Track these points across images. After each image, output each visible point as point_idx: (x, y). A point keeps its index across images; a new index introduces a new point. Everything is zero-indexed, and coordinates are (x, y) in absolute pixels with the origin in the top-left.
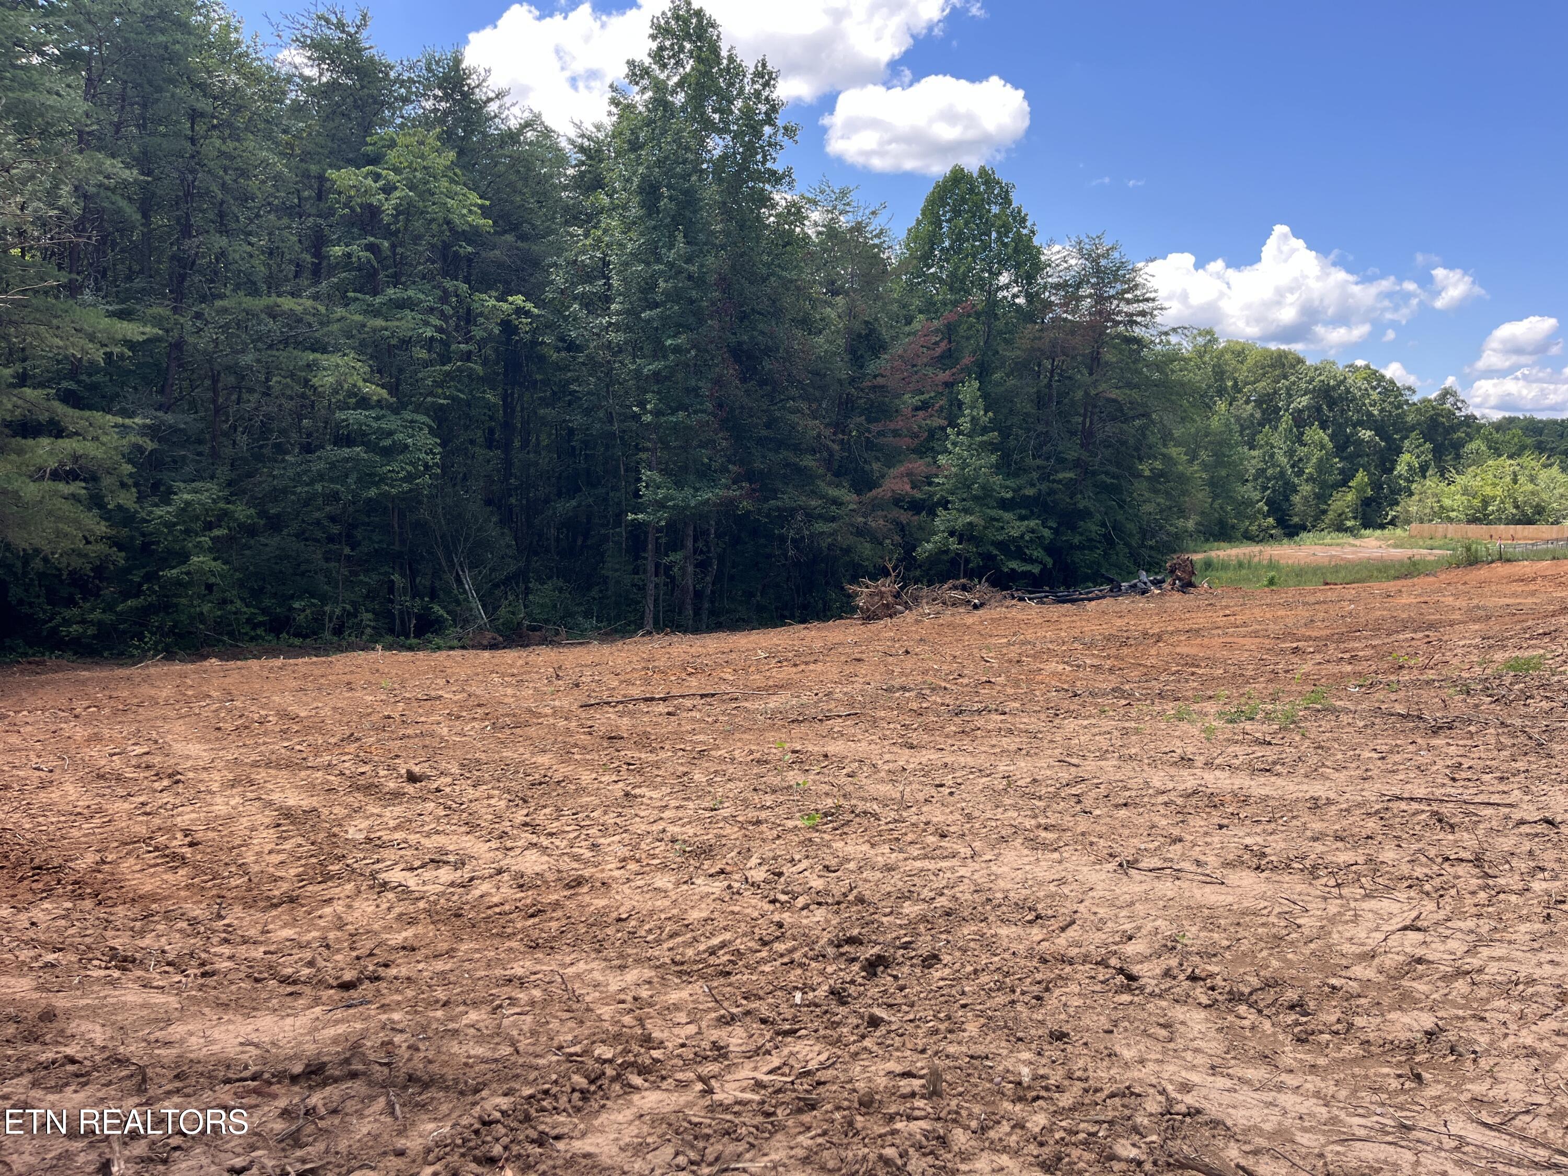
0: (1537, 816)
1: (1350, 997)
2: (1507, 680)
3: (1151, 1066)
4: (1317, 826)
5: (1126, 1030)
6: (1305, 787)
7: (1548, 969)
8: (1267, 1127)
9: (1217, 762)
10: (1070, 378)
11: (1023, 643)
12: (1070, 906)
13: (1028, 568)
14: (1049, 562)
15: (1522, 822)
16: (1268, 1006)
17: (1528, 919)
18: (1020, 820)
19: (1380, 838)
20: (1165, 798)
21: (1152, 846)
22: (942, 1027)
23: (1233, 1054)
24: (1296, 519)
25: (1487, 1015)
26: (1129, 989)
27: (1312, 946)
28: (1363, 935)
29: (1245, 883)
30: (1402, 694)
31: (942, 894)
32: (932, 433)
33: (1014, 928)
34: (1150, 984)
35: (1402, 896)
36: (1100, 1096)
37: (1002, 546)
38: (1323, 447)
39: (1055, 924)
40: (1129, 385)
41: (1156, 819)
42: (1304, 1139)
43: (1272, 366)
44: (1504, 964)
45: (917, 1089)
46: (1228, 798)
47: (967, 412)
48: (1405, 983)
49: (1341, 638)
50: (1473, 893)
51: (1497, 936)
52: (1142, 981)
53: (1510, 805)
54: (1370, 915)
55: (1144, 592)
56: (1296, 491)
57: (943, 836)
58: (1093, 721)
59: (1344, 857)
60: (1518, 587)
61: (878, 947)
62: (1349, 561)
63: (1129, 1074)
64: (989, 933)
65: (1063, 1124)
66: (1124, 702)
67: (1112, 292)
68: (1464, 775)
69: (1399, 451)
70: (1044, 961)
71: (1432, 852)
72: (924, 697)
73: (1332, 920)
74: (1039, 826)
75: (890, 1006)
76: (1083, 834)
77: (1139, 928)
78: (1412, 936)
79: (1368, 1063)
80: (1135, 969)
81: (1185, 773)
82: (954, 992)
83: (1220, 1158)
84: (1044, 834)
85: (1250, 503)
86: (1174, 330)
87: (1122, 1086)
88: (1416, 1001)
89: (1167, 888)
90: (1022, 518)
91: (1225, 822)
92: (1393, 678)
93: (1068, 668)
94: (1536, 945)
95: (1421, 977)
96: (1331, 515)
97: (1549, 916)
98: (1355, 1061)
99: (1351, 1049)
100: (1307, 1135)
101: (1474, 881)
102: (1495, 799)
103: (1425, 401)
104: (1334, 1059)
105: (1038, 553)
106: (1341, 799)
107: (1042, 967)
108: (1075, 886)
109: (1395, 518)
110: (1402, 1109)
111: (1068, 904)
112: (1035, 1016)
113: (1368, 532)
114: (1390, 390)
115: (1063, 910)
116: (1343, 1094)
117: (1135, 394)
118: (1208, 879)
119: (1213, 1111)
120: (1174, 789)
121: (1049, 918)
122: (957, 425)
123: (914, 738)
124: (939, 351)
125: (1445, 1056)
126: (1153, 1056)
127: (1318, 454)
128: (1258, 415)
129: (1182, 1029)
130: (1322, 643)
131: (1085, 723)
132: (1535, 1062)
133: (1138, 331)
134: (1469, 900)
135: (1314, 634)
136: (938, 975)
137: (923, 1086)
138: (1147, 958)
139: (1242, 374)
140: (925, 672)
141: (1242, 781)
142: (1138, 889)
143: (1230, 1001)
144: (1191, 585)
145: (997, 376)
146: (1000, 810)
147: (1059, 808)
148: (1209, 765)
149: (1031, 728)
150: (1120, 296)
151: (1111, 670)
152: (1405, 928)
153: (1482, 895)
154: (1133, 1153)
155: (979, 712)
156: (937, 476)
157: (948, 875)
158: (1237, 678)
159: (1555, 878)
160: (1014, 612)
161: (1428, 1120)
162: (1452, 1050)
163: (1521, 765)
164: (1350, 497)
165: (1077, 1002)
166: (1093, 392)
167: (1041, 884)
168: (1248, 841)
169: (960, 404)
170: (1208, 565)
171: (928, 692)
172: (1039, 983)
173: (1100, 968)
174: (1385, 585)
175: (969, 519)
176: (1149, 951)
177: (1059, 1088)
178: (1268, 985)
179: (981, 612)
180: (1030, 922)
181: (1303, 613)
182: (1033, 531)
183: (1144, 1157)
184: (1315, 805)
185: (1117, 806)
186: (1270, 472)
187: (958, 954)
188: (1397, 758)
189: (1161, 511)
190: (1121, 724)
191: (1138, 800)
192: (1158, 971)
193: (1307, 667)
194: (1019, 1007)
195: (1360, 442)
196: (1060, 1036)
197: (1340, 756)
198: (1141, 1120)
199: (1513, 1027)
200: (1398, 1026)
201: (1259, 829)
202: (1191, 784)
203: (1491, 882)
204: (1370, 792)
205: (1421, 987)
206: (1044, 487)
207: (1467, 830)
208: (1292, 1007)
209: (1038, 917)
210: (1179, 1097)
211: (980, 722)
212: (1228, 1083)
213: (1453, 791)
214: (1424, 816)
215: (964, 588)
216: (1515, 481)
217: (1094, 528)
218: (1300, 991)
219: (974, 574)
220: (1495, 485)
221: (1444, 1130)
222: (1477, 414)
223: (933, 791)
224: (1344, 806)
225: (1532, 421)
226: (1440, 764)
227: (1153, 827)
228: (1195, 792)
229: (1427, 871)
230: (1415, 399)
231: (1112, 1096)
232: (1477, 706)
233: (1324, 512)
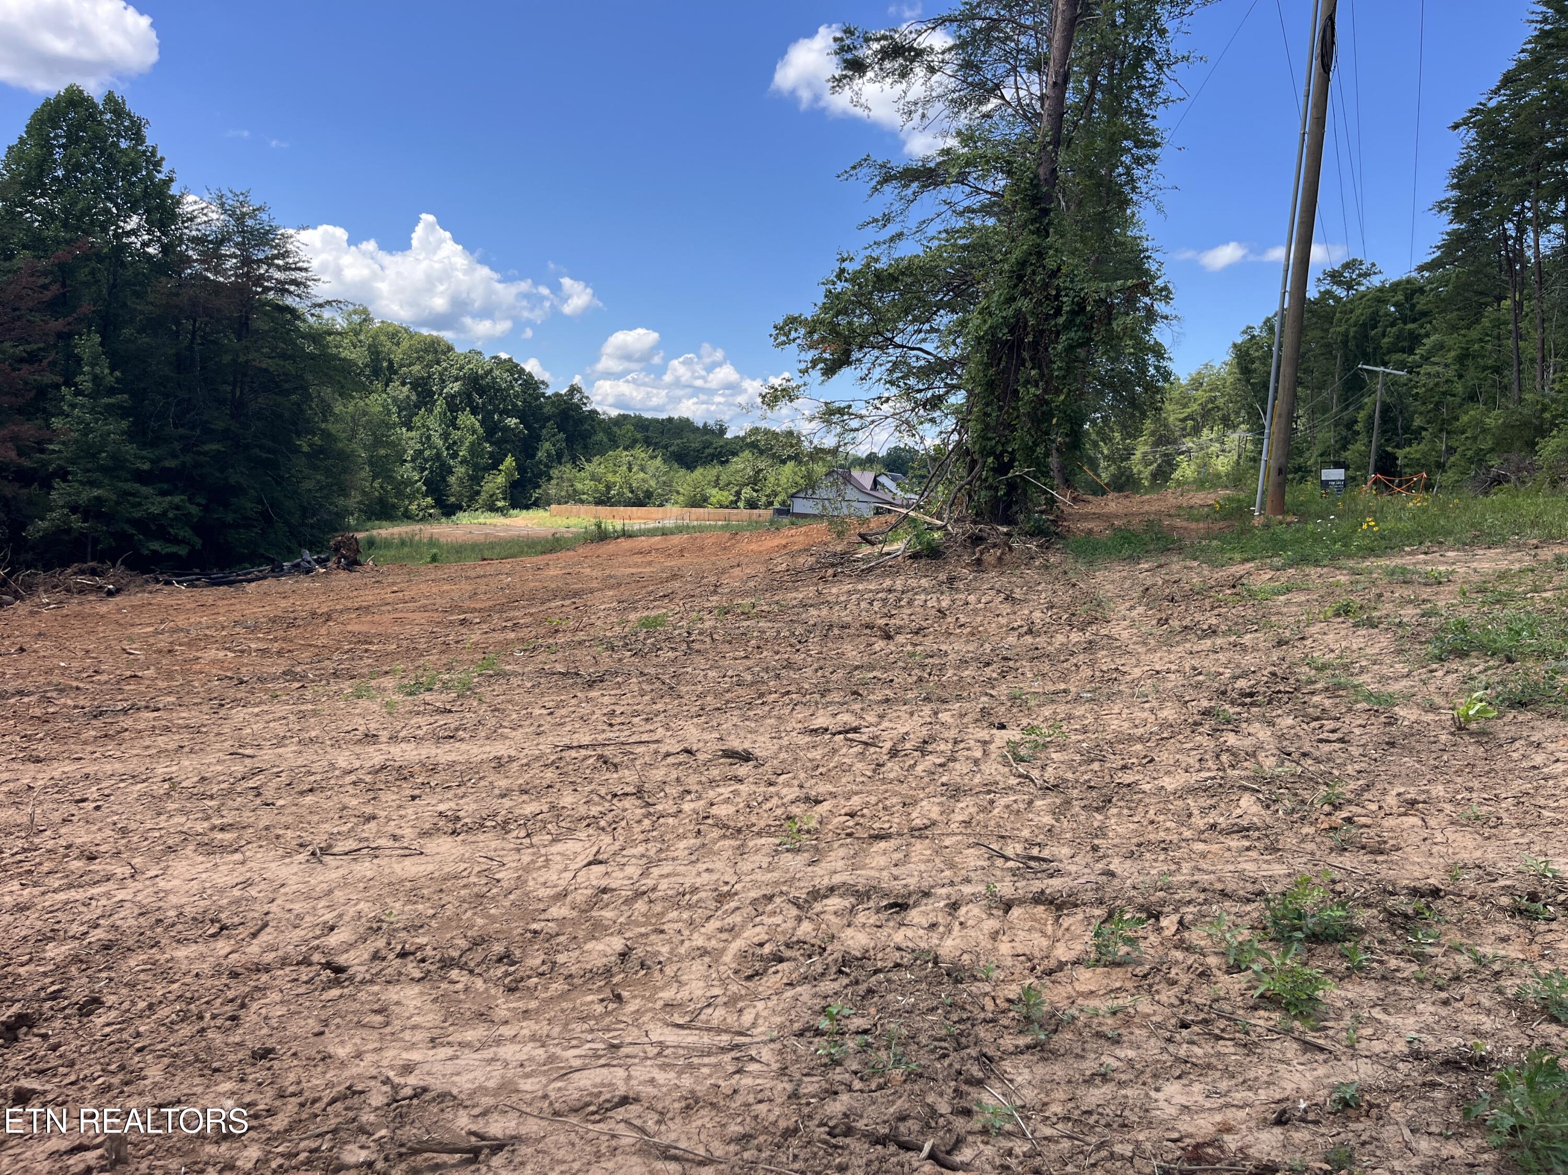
0: (678, 748)
1: (551, 937)
2: (642, 636)
3: (369, 1058)
4: (503, 783)
5: (338, 1026)
6: (488, 749)
7: (705, 876)
8: (491, 1084)
9: (402, 734)
10: (213, 342)
11: (174, 631)
12: (260, 909)
13: (174, 549)
14: (198, 542)
15: (668, 755)
16: (478, 965)
17: (684, 837)
18: (189, 824)
19: (558, 786)
20: (353, 777)
21: (345, 828)
22: (116, 1080)
23: (450, 1021)
24: (453, 499)
25: (665, 927)
26: (337, 983)
27: (512, 897)
28: (555, 877)
29: (442, 849)
30: (560, 655)
31: (97, 926)
32: (42, 392)
33: (194, 947)
34: (360, 971)
35: (582, 835)
36: (319, 1106)
37: (141, 524)
38: (474, 432)
39: (243, 932)
40: (283, 356)
41: (346, 800)
42: (527, 1085)
43: (426, 351)
44: (673, 879)
45: (92, 1163)
46: (417, 768)
47: (86, 369)
48: (594, 913)
49: (502, 609)
50: (639, 822)
51: (663, 856)
52: (351, 971)
53: (657, 741)
54: (559, 858)
55: (308, 571)
56: (452, 473)
57: (92, 858)
58: (265, 708)
59: (530, 809)
60: (638, 559)
61: (18, 1005)
62: (500, 538)
63: (347, 1073)
64: (163, 958)
65: (280, 1149)
66: (297, 685)
67: (261, 256)
68: (619, 720)
69: (538, 439)
70: (234, 975)
71: (603, 791)
72: (49, 701)
73: (527, 869)
74: (213, 828)
75: (42, 1072)
76: (267, 828)
77: (340, 916)
78: (598, 869)
79: (573, 995)
80: (341, 960)
81: (371, 749)
82: (125, 1036)
83: (448, 1130)
84: (220, 836)
85: (410, 482)
86: (329, 303)
87: (341, 1088)
88: (606, 928)
89: (365, 868)
90: (163, 493)
91: (417, 792)
92: (551, 641)
93: (230, 655)
94: (694, 858)
95: (607, 905)
96: (484, 496)
97: (699, 832)
98: (563, 996)
99: (558, 986)
100: (530, 1081)
101: (639, 812)
102: (645, 737)
103: (557, 395)
104: (544, 1000)
105: (185, 533)
106: (521, 755)
107: (232, 983)
108: (263, 886)
109: (537, 499)
110: (609, 1031)
111: (257, 907)
112: (231, 1039)
113: (516, 512)
114: (531, 384)
115: (251, 915)
116: (556, 1030)
117: (289, 367)
118: (407, 852)
119: (437, 1085)
120: (362, 767)
121: (235, 927)
122: (75, 385)
123: (40, 749)
124: (48, 295)
125: (636, 972)
126: (371, 1046)
127: (471, 438)
128: (414, 397)
129: (397, 1009)
130: (487, 613)
131: (256, 710)
132: (707, 959)
133: (289, 301)
134: (637, 829)
135: (478, 606)
136: (103, 1020)
137: (102, 1157)
138: (352, 945)
139: (397, 356)
140: (49, 672)
141: (428, 751)
142: (334, 875)
143: (442, 968)
144: (357, 563)
145: (126, 332)
146: (163, 817)
147: (236, 804)
148: (393, 739)
149: (192, 722)
150: (269, 261)
151: (280, 653)
152: (589, 864)
153: (647, 822)
154: (363, 1156)
155: (125, 711)
156: (51, 441)
157: (103, 902)
158: (411, 652)
159: (699, 798)
160: (159, 598)
161: (631, 1035)
162: (642, 965)
163: (660, 706)
164: (501, 480)
165: (280, 1011)
166: (242, 359)
167: (222, 891)
168: (442, 807)
169: (79, 360)
170: (371, 543)
171: (54, 694)
172: (232, 1001)
173: (303, 968)
174: (535, 559)
175: (96, 492)
176: (354, 937)
177: (270, 1112)
178: (476, 943)
179: (118, 599)
180: (213, 936)
181: (467, 587)
182: (177, 508)
183: (373, 1157)
184: (499, 764)
185: (302, 793)
186: (427, 453)
187: (124, 991)
188: (563, 712)
189: (321, 489)
190: (296, 708)
191: (324, 784)
192: (366, 956)
193: (475, 638)
194: (210, 1034)
195: (507, 429)
196: (265, 1054)
197: (514, 716)
198: (367, 1117)
199: (686, 933)
200: (595, 954)
201: (450, 795)
202: (378, 760)
203: (652, 810)
204: (545, 745)
205: (608, 914)
206: (188, 459)
207: (627, 767)
208: (500, 960)
209: (222, 929)
210: (402, 1081)
211: (127, 722)
212: (449, 1051)
213: (612, 735)
214: (591, 761)
215: (94, 572)
216: (630, 470)
217: (249, 505)
218: (505, 943)
219: (108, 556)
220: (615, 472)
221: (646, 1040)
222: (599, 410)
223: (73, 809)
224: (525, 761)
225: (640, 418)
226: (598, 713)
227: (345, 808)
228: (383, 768)
229: (600, 808)
230: (549, 392)
231: (333, 1101)
232: (620, 660)
233: (478, 493)
